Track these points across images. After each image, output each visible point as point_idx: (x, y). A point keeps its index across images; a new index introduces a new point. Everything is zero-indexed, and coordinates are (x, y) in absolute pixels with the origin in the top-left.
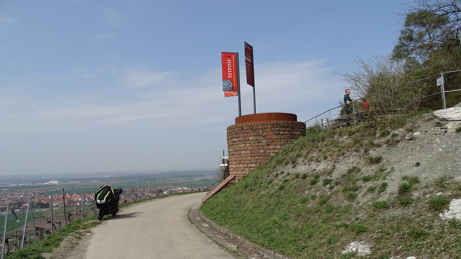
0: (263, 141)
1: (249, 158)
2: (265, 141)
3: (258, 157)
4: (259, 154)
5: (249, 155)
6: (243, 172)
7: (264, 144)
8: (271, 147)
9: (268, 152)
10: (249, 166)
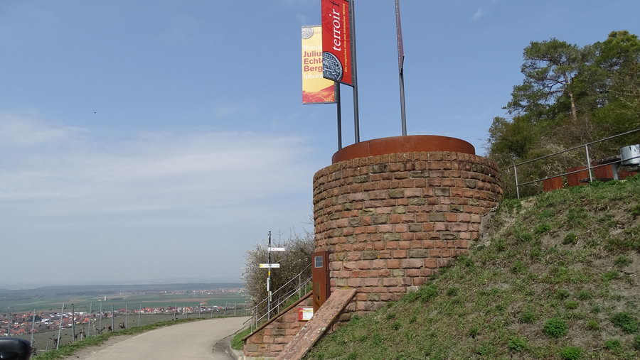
0: (442, 200)
1: (405, 244)
2: (447, 201)
3: (430, 242)
4: (434, 234)
5: (405, 236)
6: (386, 281)
7: (445, 208)
8: (461, 217)
9: (456, 228)
10: (405, 263)
